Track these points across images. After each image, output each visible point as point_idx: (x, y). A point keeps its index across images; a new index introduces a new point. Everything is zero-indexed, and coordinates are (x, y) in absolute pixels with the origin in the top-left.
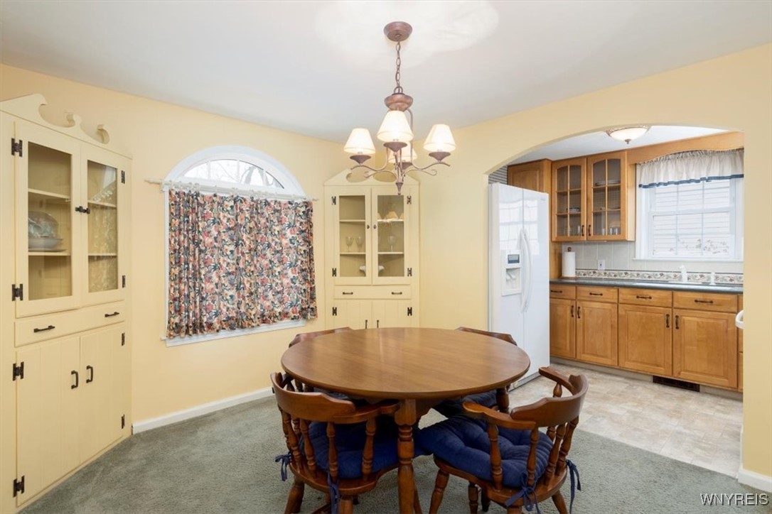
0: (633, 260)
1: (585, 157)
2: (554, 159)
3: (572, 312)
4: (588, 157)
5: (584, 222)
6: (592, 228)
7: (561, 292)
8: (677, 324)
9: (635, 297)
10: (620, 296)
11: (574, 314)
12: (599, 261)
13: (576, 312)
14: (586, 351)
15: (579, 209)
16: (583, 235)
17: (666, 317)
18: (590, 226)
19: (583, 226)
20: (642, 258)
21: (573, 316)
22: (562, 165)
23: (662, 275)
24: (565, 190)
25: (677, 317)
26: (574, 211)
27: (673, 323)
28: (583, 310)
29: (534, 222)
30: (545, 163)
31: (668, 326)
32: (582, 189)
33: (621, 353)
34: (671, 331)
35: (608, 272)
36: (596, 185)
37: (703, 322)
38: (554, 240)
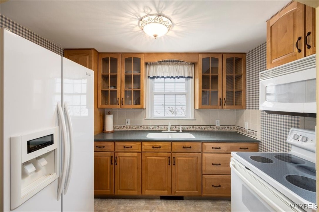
0: (145, 119)
1: (120, 53)
2: (100, 51)
3: (111, 161)
4: (122, 54)
5: (119, 96)
6: (124, 100)
7: (104, 147)
8: (174, 162)
9: (152, 147)
10: (143, 147)
11: (113, 163)
12: (127, 120)
13: (114, 160)
14: (121, 189)
15: (115, 87)
16: (118, 104)
17: (168, 159)
18: (123, 99)
19: (118, 98)
20: (149, 118)
21: (112, 164)
22: (105, 56)
23: (158, 127)
24: (107, 74)
25: (174, 158)
26: (112, 88)
27: (172, 161)
28: (120, 159)
29: (84, 94)
30: (93, 52)
31: (169, 164)
32: (118, 74)
33: (143, 185)
34: (171, 166)
35: (131, 126)
36: (126, 72)
37: (186, 160)
38: (99, 107)
